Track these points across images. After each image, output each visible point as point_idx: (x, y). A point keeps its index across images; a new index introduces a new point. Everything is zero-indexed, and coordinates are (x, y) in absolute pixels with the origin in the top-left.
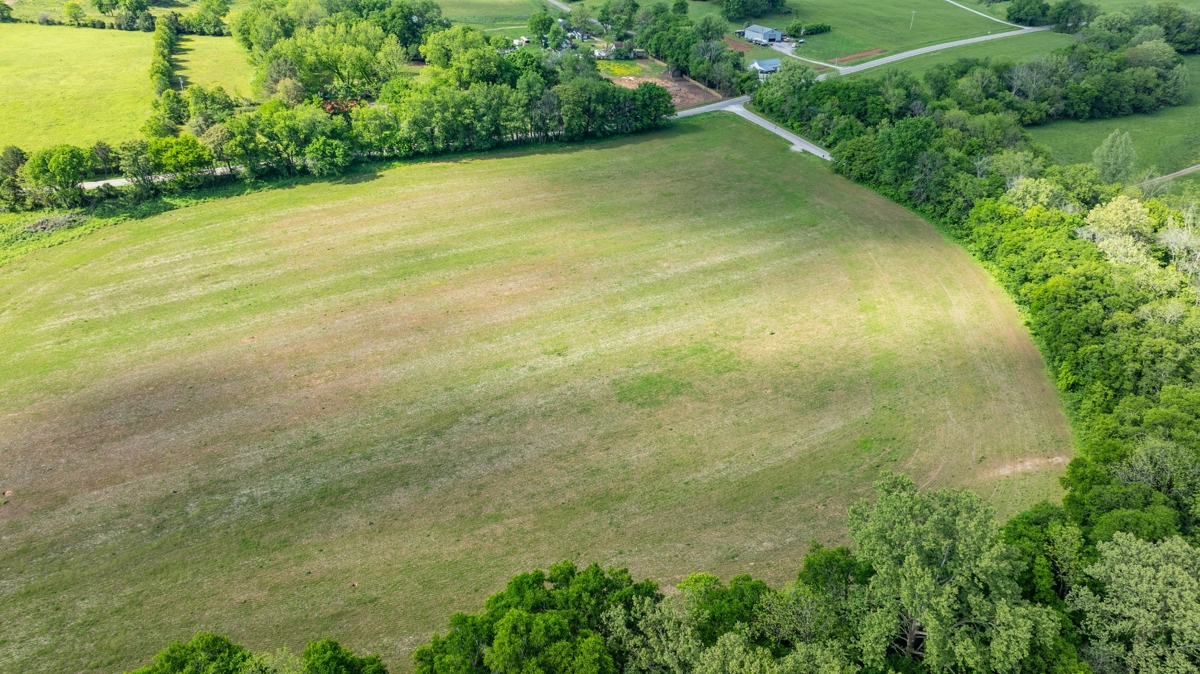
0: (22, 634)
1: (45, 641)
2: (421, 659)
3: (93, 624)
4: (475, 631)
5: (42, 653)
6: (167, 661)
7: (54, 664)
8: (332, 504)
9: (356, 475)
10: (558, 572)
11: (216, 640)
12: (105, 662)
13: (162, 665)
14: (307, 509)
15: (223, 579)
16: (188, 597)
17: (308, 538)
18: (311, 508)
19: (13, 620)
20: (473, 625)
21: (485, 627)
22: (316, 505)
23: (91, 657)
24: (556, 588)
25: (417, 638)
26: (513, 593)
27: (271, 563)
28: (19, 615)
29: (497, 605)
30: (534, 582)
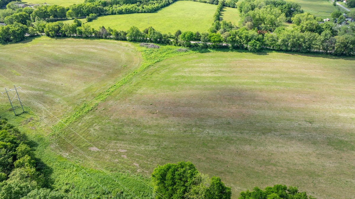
0: (152, 144)
1: (156, 148)
2: (242, 195)
3: (166, 148)
4: (261, 194)
5: (154, 150)
6: (180, 165)
7: (156, 154)
8: (228, 142)
9: (237, 137)
10: (292, 189)
11: (192, 165)
12: (166, 159)
13: (179, 165)
14: (221, 141)
15: (196, 151)
16: (187, 151)
17: (219, 149)
18: (223, 141)
19: (151, 140)
20: (261, 192)
21: (264, 194)
22: (224, 141)
23: (163, 156)
24: (289, 193)
25: (241, 188)
26: (275, 189)
27: (208, 151)
28: (152, 140)
29: (269, 190)
30: (283, 189)
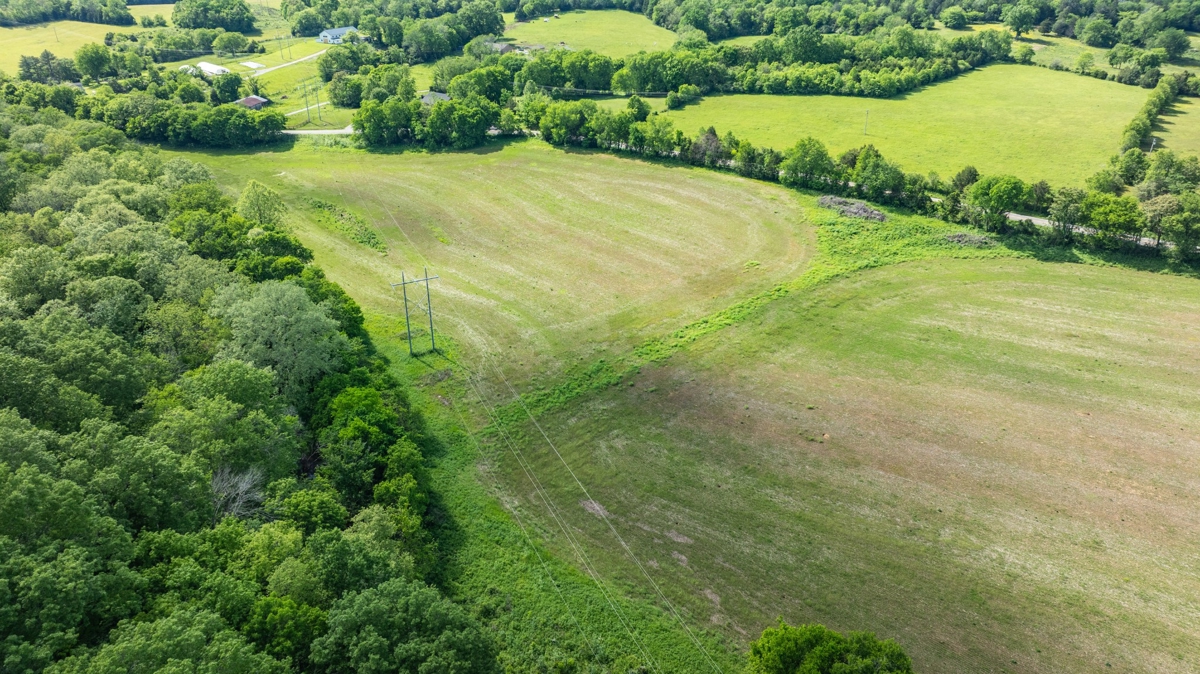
0: (782, 544)
1: (791, 560)
3: (826, 572)
5: (785, 567)
6: (857, 643)
7: (787, 581)
8: (1076, 617)
9: (1120, 606)
11: (901, 655)
12: (817, 606)
13: (852, 643)
14: (1048, 604)
15: (937, 611)
16: (901, 605)
17: (1033, 631)
18: (1053, 606)
19: (782, 530)
22: (1059, 606)
23: (811, 595)
27: (985, 628)
28: (787, 529)
